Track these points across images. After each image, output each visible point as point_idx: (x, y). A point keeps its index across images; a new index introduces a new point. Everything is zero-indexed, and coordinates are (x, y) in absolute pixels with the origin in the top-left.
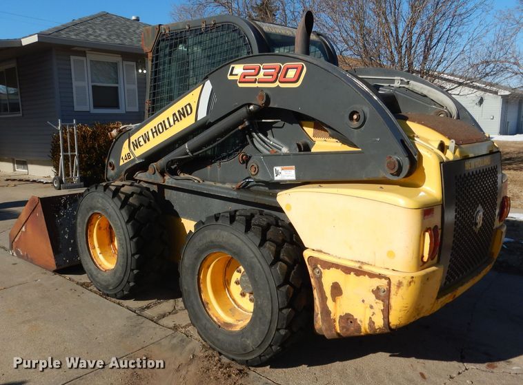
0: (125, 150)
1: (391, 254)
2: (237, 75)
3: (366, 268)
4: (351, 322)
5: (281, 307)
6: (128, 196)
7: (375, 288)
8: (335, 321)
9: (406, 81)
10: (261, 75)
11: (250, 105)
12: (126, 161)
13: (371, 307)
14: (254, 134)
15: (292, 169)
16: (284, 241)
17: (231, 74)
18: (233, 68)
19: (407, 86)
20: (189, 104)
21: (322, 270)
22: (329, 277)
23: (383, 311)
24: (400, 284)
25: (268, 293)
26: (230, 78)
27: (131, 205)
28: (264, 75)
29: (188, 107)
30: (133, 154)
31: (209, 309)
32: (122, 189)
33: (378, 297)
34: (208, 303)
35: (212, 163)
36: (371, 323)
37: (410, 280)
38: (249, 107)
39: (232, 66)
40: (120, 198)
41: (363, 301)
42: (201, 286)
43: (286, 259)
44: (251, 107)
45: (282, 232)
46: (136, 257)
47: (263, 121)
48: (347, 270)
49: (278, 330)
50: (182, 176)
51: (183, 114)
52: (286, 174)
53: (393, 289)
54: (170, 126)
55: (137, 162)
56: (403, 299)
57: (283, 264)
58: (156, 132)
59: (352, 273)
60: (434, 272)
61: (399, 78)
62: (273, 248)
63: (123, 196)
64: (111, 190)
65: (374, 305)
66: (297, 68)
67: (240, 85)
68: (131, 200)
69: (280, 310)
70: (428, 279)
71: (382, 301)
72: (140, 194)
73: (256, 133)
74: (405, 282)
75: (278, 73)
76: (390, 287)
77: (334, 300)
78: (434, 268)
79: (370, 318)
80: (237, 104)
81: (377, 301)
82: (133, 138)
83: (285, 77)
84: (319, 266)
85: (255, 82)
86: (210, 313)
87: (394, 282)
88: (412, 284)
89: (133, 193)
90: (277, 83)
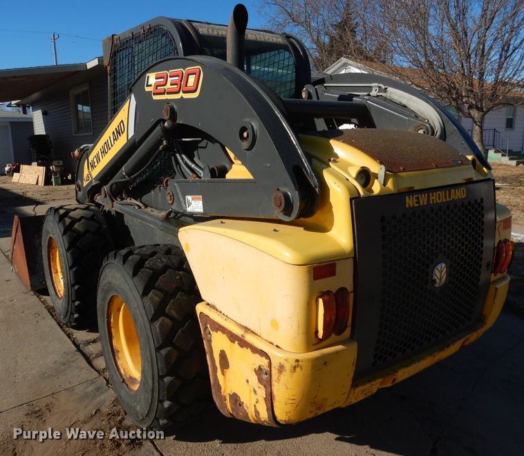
0: (86, 172)
1: (274, 324)
2: (151, 86)
3: (249, 338)
4: (240, 404)
5: (160, 374)
6: (74, 221)
7: (257, 367)
8: (225, 400)
9: (383, 87)
10: (168, 86)
11: (164, 121)
12: (87, 183)
13: (255, 392)
14: (178, 155)
15: (199, 199)
16: (178, 289)
17: (148, 86)
18: (148, 77)
19: (384, 94)
20: (122, 121)
21: (211, 332)
22: (218, 343)
23: (265, 399)
24: (281, 368)
25: (148, 354)
26: (147, 89)
27: (75, 231)
28: (171, 85)
29: (122, 124)
30: (90, 174)
31: (118, 358)
32: (71, 214)
33: (260, 380)
34: (118, 351)
35: (154, 187)
36: (257, 412)
37: (294, 364)
38: (164, 123)
39: (147, 75)
40: (64, 223)
41: (247, 381)
42: (113, 330)
43: (173, 313)
44: (166, 124)
45: (180, 278)
46: (76, 287)
47: (183, 139)
48: (233, 337)
49: (160, 401)
50: (128, 200)
51: (118, 132)
52: (195, 205)
53: (274, 372)
54: (112, 146)
55: (94, 184)
56: (287, 388)
57: (167, 321)
58: (104, 152)
59: (236, 342)
60: (337, 352)
61: (376, 84)
62: (157, 299)
63: (68, 221)
64: (59, 213)
65: (257, 389)
66: (195, 74)
67: (155, 97)
68: (76, 226)
69: (161, 378)
70: (325, 363)
71: (265, 387)
72: (92, 218)
73: (180, 155)
74: (288, 367)
75: (181, 81)
76: (271, 370)
77: (223, 374)
78: (339, 347)
79: (255, 406)
80: (153, 120)
81: (260, 385)
82: (91, 158)
83: (186, 86)
84: (208, 326)
85: (164, 94)
86: (119, 363)
87: (275, 364)
88: (298, 369)
89: (82, 218)
90: (181, 94)
